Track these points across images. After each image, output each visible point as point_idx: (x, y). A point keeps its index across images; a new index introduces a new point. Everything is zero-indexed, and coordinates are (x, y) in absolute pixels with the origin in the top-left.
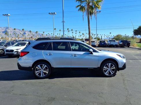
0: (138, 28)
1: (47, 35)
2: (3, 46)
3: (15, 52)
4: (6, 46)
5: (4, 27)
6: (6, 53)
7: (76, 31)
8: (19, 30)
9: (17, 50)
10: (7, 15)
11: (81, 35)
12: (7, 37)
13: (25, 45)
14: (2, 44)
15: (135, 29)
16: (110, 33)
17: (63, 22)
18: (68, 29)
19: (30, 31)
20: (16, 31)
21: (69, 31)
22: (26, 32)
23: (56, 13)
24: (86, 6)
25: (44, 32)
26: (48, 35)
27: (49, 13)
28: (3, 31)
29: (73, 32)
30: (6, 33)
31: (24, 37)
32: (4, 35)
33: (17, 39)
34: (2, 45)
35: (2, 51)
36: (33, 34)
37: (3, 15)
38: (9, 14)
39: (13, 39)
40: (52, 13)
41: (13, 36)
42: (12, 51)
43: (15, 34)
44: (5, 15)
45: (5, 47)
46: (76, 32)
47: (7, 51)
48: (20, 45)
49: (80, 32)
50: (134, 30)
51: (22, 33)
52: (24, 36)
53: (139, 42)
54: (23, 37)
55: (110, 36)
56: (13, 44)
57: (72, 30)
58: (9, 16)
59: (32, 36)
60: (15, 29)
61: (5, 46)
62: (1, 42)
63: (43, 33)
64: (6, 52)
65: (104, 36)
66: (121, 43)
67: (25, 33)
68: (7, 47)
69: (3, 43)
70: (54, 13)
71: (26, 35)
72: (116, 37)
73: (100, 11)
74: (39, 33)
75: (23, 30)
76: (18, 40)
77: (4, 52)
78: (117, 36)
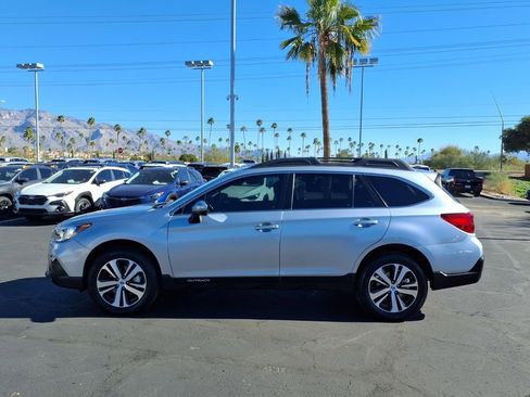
0: (520, 126)
1: (179, 142)
2: (10, 182)
3: (52, 203)
4: (21, 182)
5: (22, 111)
6: (19, 206)
7: (290, 130)
8: (78, 122)
9: (58, 196)
10: (34, 66)
11: (308, 147)
12: (31, 147)
13: (86, 181)
14: (8, 174)
15: (506, 127)
16: (419, 140)
17: (232, 97)
18: (259, 122)
19: (117, 128)
20: (63, 124)
21: (262, 130)
22: (102, 131)
23: (211, 63)
24: (316, 43)
25: (167, 133)
26: (183, 141)
27: (188, 63)
28: (18, 123)
29: (277, 135)
30: (26, 130)
31: (95, 150)
32: (18, 141)
33: (66, 154)
34: (9, 179)
35: (6, 199)
36: (128, 137)
37: (19, 66)
38: (38, 65)
39: (52, 155)
40: (197, 63)
41: (54, 144)
42: (42, 199)
43: (59, 135)
44: (26, 66)
45: (17, 186)
46: (288, 134)
47: (24, 199)
48: (72, 181)
49: (303, 135)
50: (504, 131)
51: (87, 133)
52: (92, 144)
53: (523, 179)
54: (90, 148)
55: (417, 153)
56: (46, 173)
57: (274, 126)
58: (40, 70)
59: (121, 144)
60: (60, 118)
61: (17, 181)
62: (4, 165)
63: (165, 136)
64: (21, 203)
65: (396, 150)
66: (448, 181)
67: (97, 135)
68: (24, 184)
69: (11, 169)
70: (206, 62)
71: (103, 141)
72: (438, 158)
73: (374, 60)
74: (152, 136)
75: (91, 121)
76: (67, 160)
77: (14, 203)
78: (445, 152)
